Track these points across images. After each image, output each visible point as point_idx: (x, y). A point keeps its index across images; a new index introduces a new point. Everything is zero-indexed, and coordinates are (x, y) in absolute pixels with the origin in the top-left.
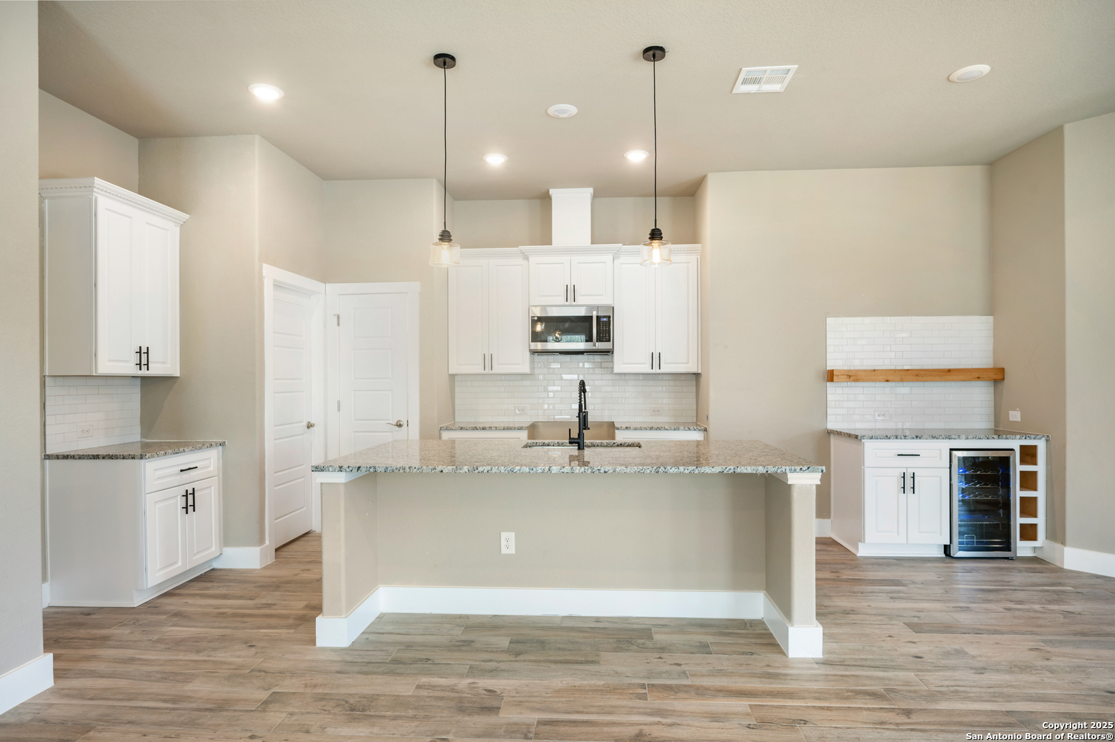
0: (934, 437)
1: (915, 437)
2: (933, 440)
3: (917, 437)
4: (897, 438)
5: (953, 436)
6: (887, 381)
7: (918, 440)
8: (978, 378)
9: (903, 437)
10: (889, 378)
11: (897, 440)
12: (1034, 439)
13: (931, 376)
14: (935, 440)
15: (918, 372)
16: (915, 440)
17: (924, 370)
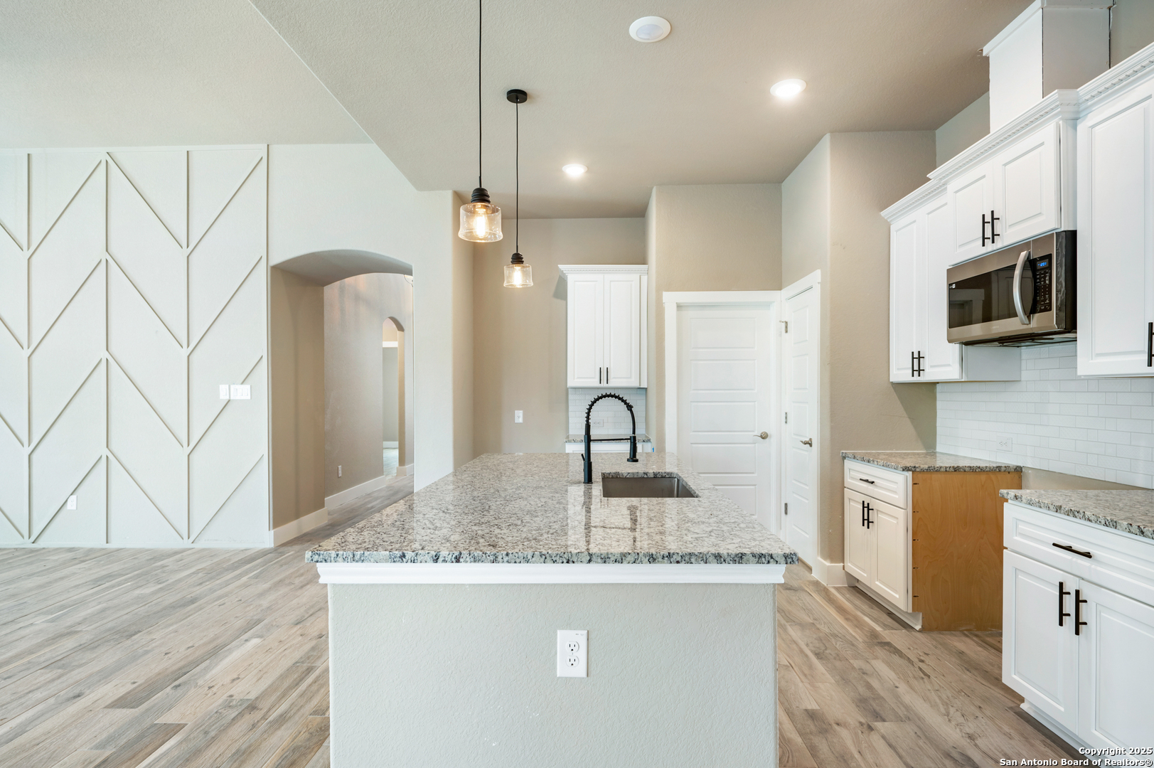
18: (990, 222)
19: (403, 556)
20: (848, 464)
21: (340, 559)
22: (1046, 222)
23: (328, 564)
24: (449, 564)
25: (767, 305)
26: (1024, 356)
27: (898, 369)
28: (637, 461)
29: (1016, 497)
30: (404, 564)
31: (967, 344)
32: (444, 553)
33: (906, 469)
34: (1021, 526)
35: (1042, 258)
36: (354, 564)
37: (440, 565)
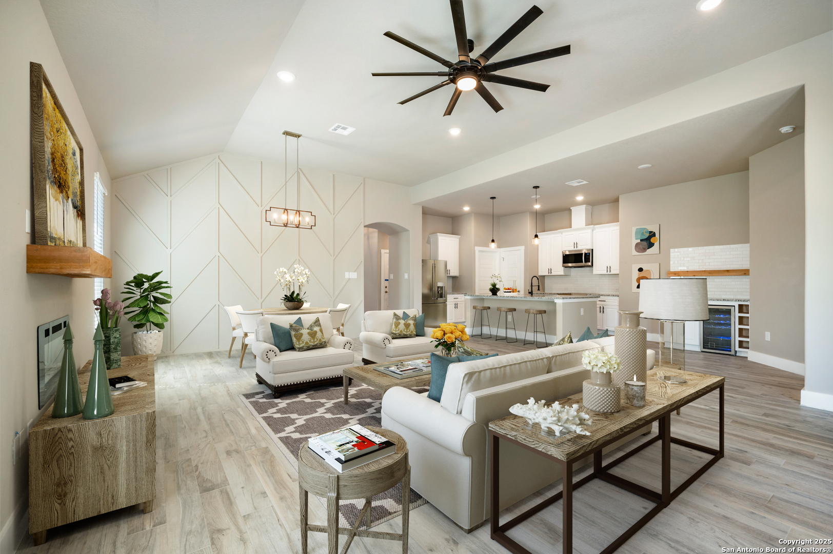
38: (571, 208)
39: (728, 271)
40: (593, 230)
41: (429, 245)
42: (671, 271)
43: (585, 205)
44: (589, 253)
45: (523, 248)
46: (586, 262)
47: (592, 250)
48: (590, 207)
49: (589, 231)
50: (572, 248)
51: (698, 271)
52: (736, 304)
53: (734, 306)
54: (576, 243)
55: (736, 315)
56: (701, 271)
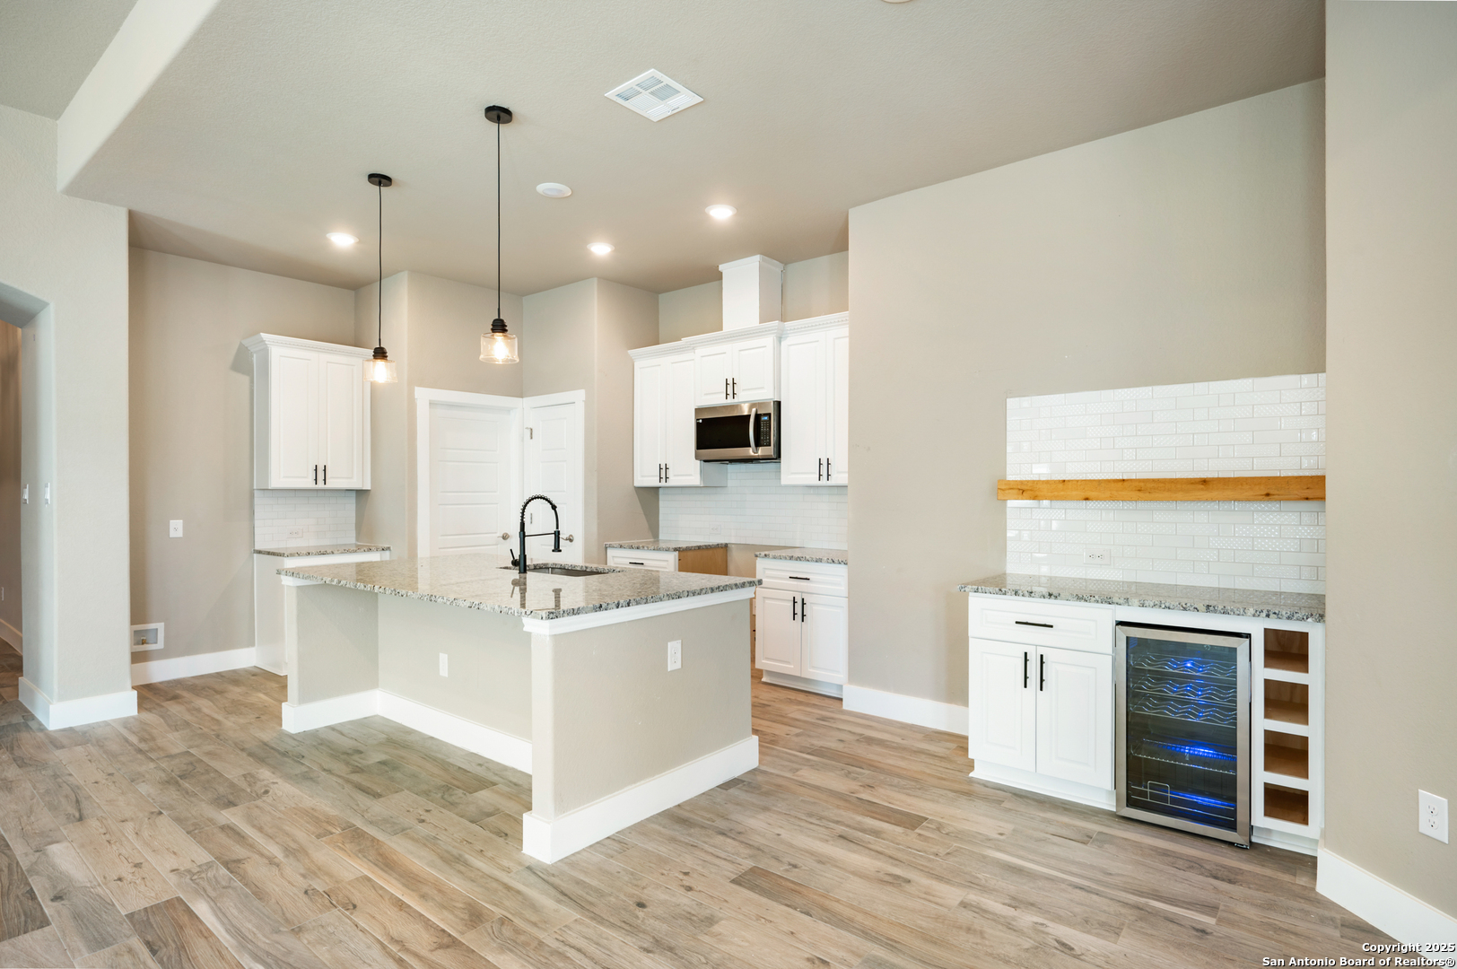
0: (1079, 598)
1: (1047, 595)
2: (1078, 603)
3: (1050, 595)
4: (1016, 593)
5: (1116, 600)
6: (1087, 499)
7: (1052, 600)
8: (1268, 495)
9: (1027, 594)
10: (1089, 494)
11: (1017, 597)
12: (1289, 618)
13: (1169, 490)
14: (1083, 603)
15: (1142, 484)
16: (1047, 600)
17: (1153, 480)
18: (731, 386)
19: (601, 606)
20: (610, 552)
21: (566, 615)
22: (766, 395)
23: (558, 619)
24: (624, 608)
25: (508, 410)
26: (729, 471)
27: (642, 476)
28: (560, 551)
29: (766, 555)
30: (601, 612)
31: (705, 461)
32: (622, 601)
33: (675, 550)
34: (767, 572)
35: (765, 415)
36: (574, 616)
37: (620, 609)
38: (721, 268)
39: (1204, 482)
40: (780, 339)
41: (246, 379)
42: (1010, 477)
43: (757, 258)
44: (769, 415)
45: (579, 396)
46: (758, 444)
47: (778, 404)
48: (776, 267)
49: (769, 340)
50: (719, 400)
51: (1099, 482)
52: (1256, 628)
53: (1248, 636)
54: (730, 382)
55: (1255, 674)
56: (1108, 481)
